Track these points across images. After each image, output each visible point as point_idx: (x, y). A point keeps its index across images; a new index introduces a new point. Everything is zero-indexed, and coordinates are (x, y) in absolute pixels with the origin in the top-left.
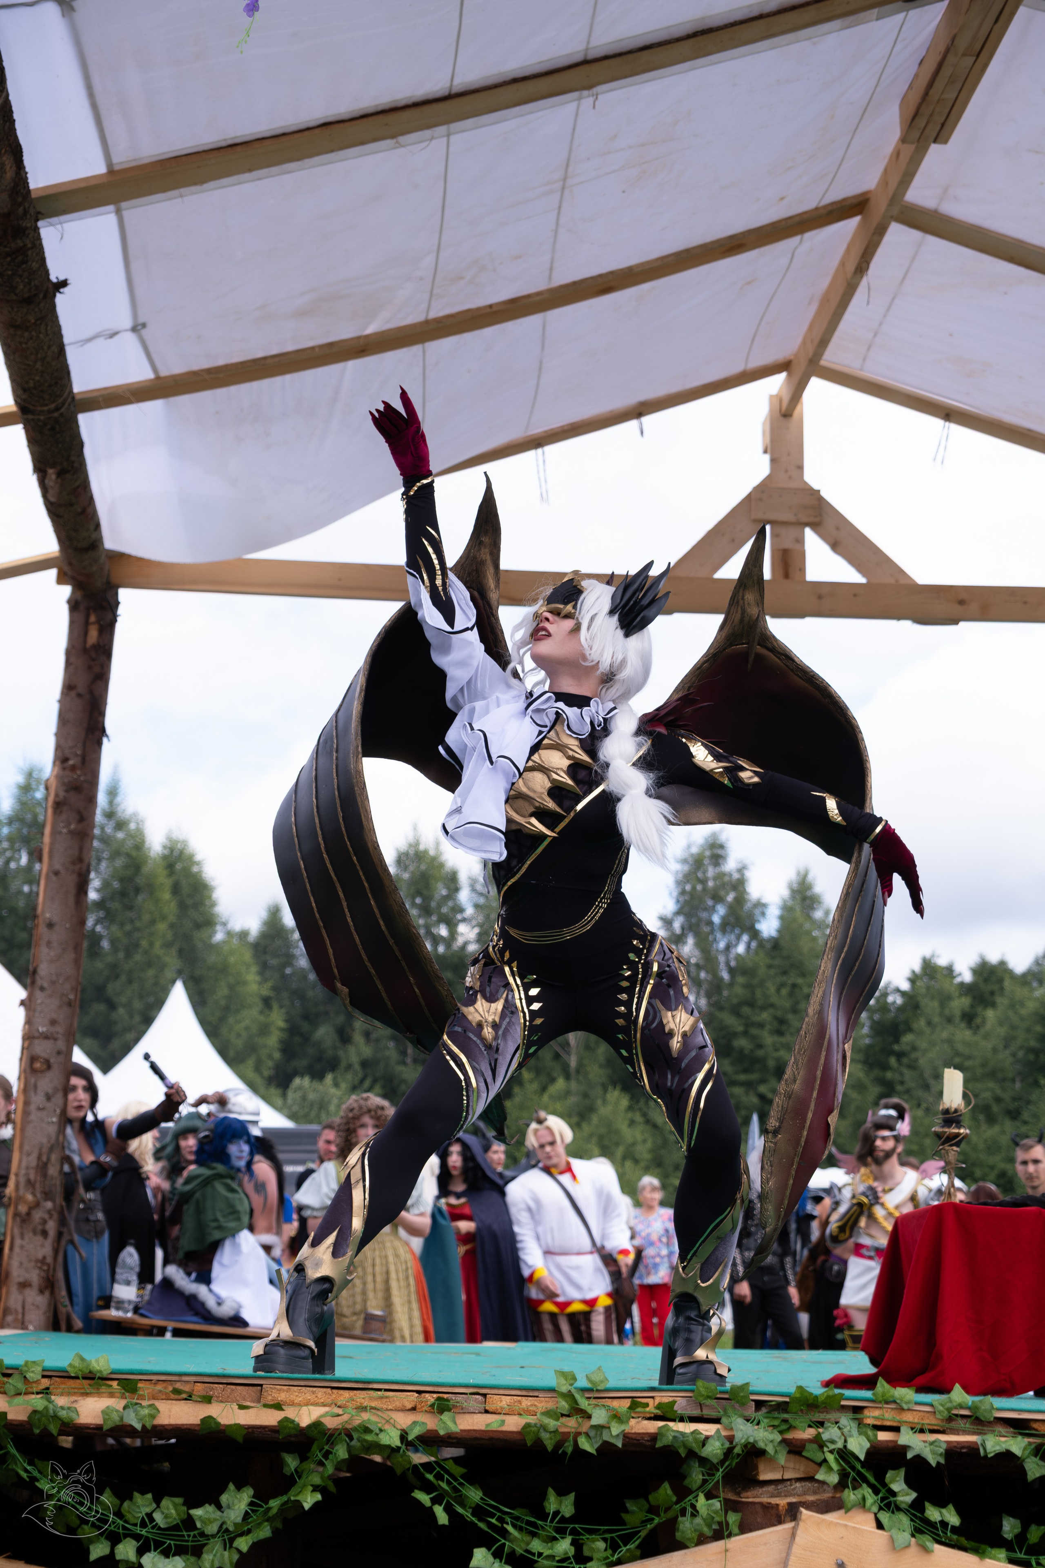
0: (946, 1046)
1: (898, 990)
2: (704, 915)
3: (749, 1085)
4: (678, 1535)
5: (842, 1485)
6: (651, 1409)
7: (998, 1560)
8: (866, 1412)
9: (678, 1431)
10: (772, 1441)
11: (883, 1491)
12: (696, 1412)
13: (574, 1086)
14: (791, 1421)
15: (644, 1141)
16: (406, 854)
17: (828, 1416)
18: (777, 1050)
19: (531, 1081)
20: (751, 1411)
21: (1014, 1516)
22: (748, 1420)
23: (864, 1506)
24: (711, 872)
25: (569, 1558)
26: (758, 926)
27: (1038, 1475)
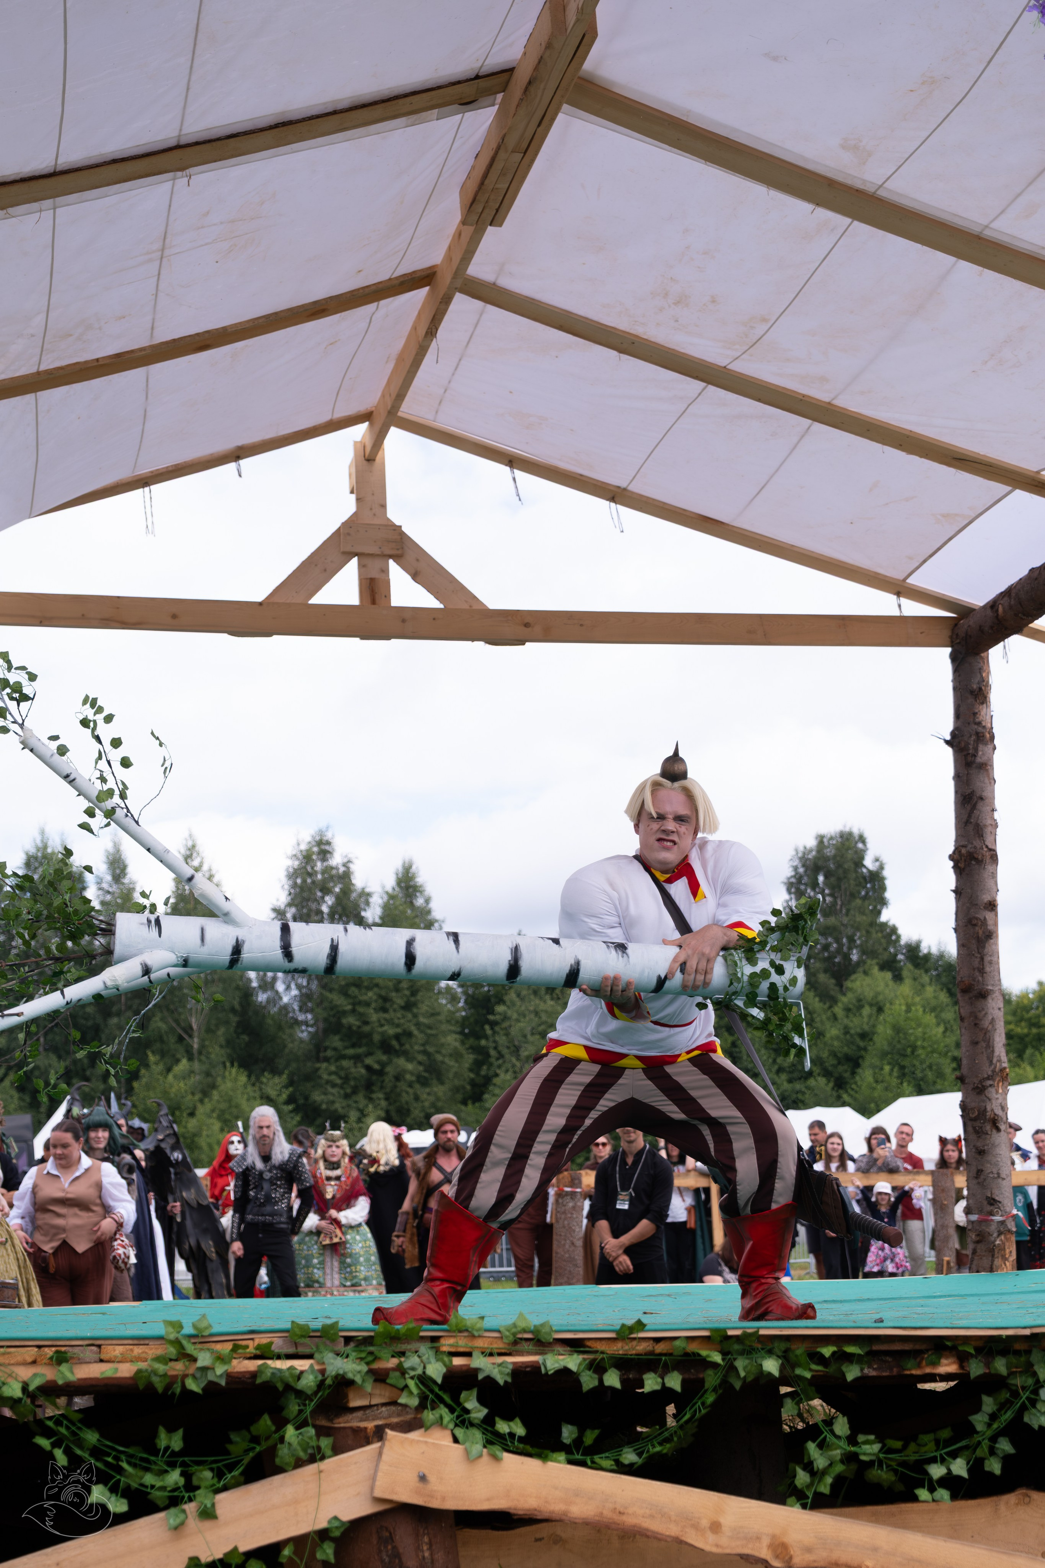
0: (532, 1016)
2: (314, 906)
3: (357, 1058)
4: (278, 1461)
5: (422, 1407)
6: (251, 1350)
7: (559, 1462)
8: (443, 1341)
9: (276, 1368)
10: (359, 1372)
11: (458, 1409)
12: (291, 1350)
13: (196, 1065)
14: (376, 1353)
16: (36, 858)
17: (409, 1347)
18: (382, 1026)
19: (156, 1064)
20: (340, 1346)
21: (572, 1424)
22: (338, 1355)
23: (442, 1424)
24: (319, 866)
25: (179, 1488)
26: (363, 914)
27: (591, 1386)
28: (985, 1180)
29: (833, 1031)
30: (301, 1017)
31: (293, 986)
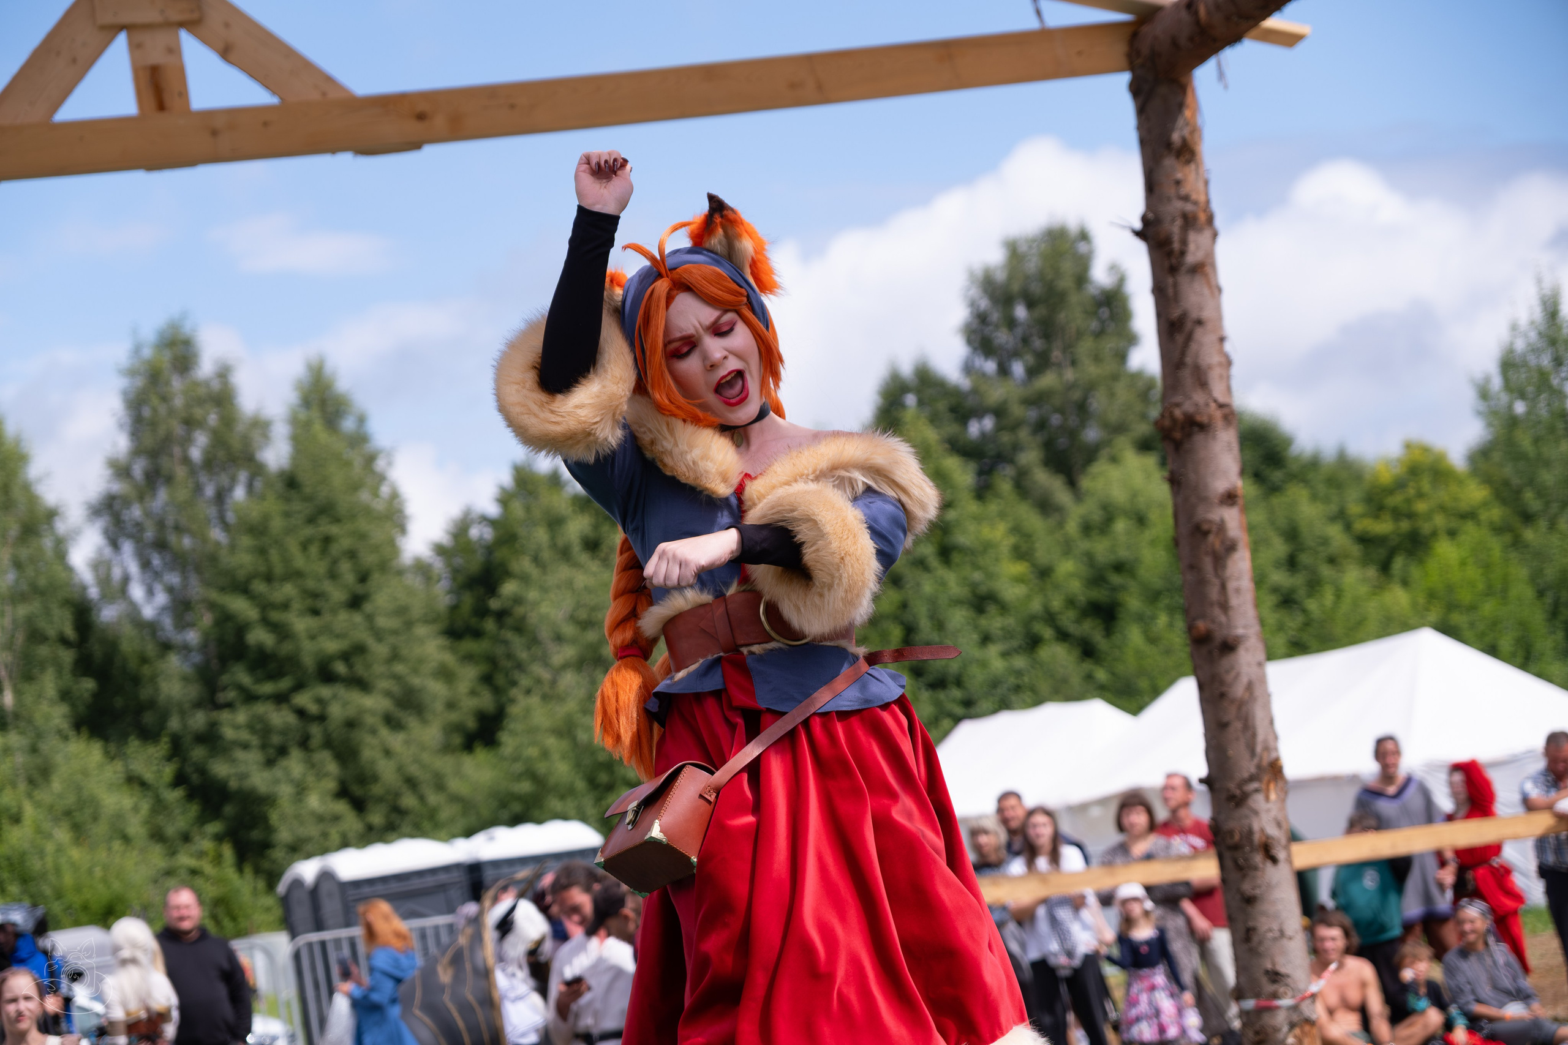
1: (484, 519)
2: (176, 451)
3: (281, 699)
15: (136, 809)
18: (315, 639)
24: (177, 383)
26: (259, 456)
28: (1260, 943)
29: (1067, 568)
30: (177, 638)
31: (158, 588)
